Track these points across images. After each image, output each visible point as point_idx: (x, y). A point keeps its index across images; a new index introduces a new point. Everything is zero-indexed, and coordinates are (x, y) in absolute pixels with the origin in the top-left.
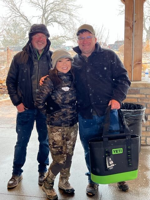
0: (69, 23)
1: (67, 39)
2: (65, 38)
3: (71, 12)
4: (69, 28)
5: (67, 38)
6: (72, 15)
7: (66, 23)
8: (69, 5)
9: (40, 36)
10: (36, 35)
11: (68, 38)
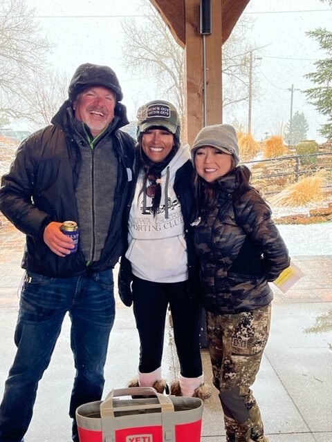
0: (20, 80)
1: (15, 115)
2: (11, 112)
3: (22, 54)
4: (19, 92)
5: (15, 113)
6: (26, 63)
7: (13, 79)
8: (17, 40)
9: (101, 96)
10: (90, 92)
11: (17, 114)
